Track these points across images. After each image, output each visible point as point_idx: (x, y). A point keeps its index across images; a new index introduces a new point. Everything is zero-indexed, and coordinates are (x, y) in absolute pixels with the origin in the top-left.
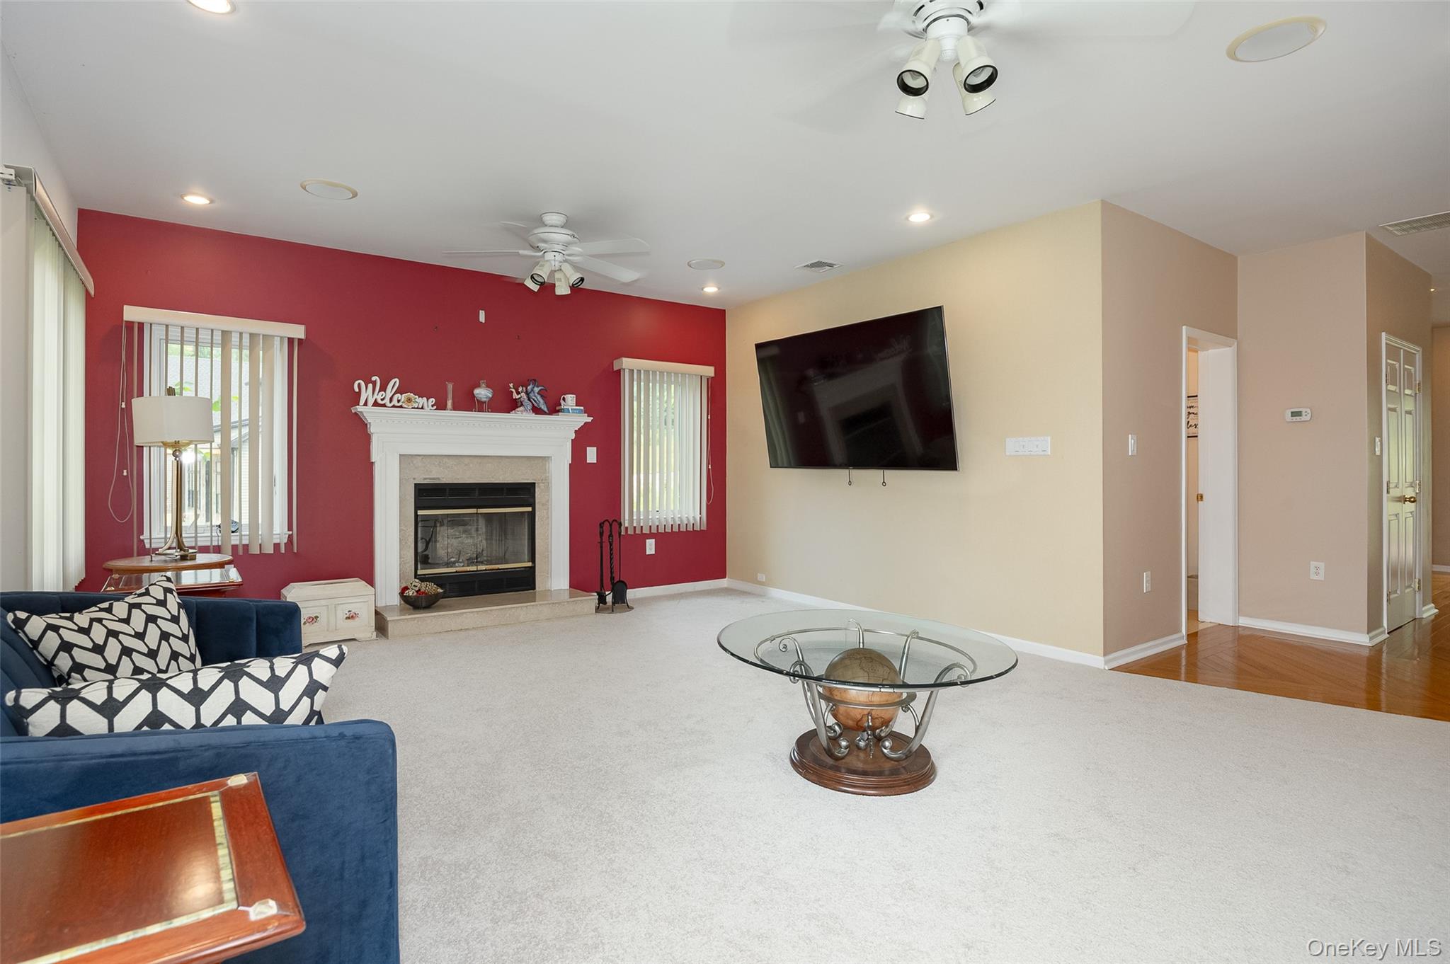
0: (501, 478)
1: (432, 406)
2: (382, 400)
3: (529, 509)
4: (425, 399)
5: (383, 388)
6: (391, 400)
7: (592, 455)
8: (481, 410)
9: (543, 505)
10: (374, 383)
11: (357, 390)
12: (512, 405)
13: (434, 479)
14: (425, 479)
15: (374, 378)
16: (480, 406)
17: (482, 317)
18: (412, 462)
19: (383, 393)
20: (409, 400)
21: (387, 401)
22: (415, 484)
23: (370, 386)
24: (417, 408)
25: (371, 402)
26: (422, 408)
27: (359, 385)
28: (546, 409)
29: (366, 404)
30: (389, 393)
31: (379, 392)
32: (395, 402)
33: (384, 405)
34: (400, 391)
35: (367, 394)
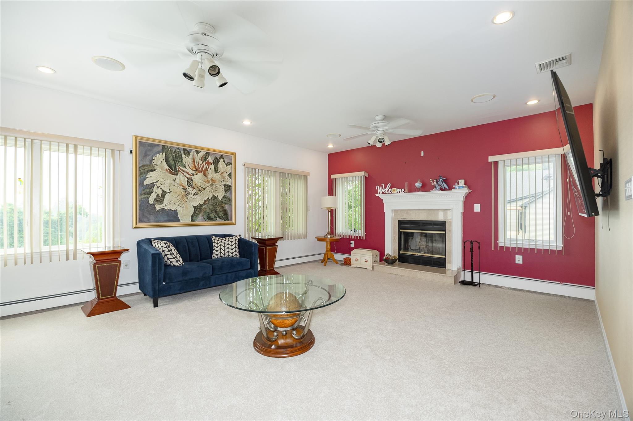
0: (430, 219)
1: (403, 192)
2: (385, 191)
3: (444, 232)
4: (400, 189)
5: (385, 188)
6: (388, 191)
7: (477, 208)
8: (418, 191)
9: (449, 231)
10: (382, 186)
11: (377, 189)
12: (431, 188)
13: (403, 218)
14: (402, 218)
15: (382, 185)
16: (417, 190)
17: (422, 154)
18: (397, 212)
19: (385, 189)
20: (394, 190)
21: (386, 192)
22: (399, 220)
23: (381, 187)
24: (398, 193)
25: (381, 192)
26: (400, 192)
27: (378, 187)
28: (448, 188)
29: (380, 193)
30: (387, 189)
31: (384, 189)
32: (389, 192)
33: (386, 193)
34: (391, 187)
35: (380, 190)
